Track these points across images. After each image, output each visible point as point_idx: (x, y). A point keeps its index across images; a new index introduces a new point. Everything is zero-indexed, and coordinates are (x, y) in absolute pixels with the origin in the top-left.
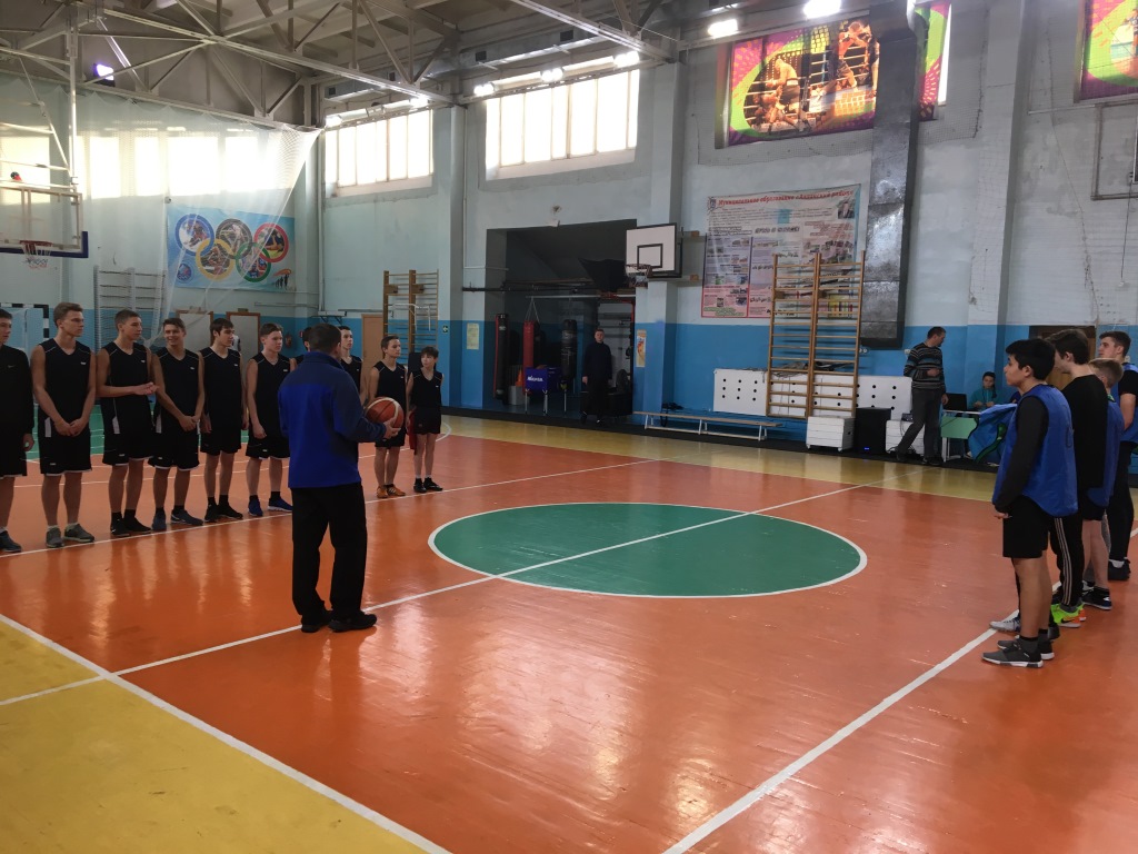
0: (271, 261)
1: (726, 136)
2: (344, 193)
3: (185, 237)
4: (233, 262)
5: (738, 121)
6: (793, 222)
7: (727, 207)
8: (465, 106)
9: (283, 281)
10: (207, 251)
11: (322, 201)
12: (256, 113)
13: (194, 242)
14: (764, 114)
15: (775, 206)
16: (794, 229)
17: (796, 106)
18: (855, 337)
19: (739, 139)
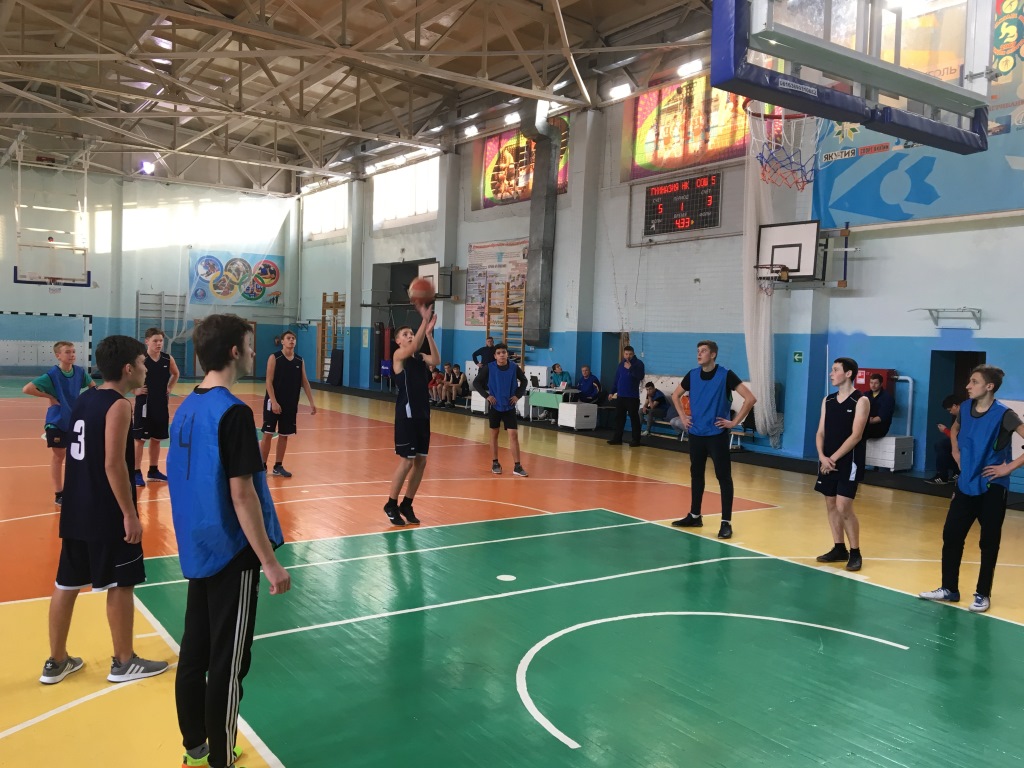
0: (265, 286)
1: (482, 202)
2: (316, 238)
3: (202, 270)
4: (236, 287)
5: (489, 193)
6: (505, 261)
7: (477, 250)
8: (364, 180)
9: (275, 299)
10: (218, 279)
11: (300, 244)
12: (255, 186)
13: (208, 274)
14: (499, 187)
15: (497, 250)
16: (504, 266)
17: (513, 182)
18: (521, 339)
19: (489, 204)
